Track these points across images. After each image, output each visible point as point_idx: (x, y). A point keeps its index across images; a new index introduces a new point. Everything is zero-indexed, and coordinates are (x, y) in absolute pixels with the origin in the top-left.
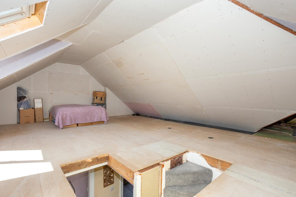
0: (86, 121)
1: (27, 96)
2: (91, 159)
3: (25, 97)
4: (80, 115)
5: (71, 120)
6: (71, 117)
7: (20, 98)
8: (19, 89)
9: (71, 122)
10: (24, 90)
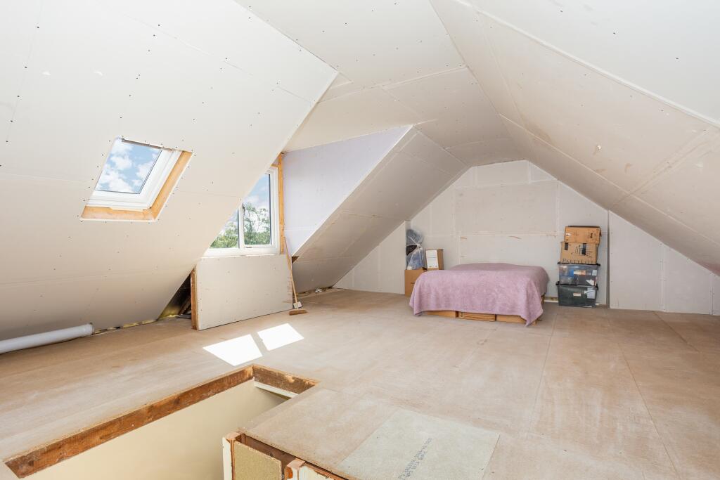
0: (474, 309)
1: (418, 245)
2: (293, 378)
3: (415, 247)
4: (458, 292)
5: (437, 299)
6: (437, 293)
7: (410, 249)
8: (410, 233)
9: (438, 305)
10: (416, 235)
